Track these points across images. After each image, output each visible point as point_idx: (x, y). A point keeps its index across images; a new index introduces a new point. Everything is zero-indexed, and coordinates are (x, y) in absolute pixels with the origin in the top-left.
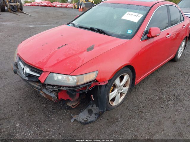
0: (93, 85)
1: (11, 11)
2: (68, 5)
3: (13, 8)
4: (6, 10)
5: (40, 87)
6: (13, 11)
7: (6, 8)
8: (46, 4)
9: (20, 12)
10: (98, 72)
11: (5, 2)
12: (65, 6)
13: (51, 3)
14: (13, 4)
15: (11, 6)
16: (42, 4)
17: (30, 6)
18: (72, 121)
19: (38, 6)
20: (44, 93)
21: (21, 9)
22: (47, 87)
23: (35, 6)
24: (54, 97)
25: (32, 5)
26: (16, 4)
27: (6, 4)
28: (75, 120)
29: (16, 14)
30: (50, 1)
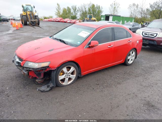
0: (48, 69)
1: (31, 25)
2: (76, 21)
3: (33, 23)
4: (28, 24)
5: (22, 69)
6: (32, 25)
7: (28, 23)
8: (59, 20)
9: (37, 26)
10: (50, 62)
11: (28, 19)
12: (73, 22)
13: (63, 20)
14: (33, 20)
15: (32, 21)
16: (57, 20)
17: (48, 21)
18: (37, 90)
19: (53, 21)
20: (23, 72)
21: (39, 24)
22: (24, 68)
23: (51, 21)
24: (26, 74)
25: (49, 21)
26: (35, 20)
27: (28, 20)
28: (39, 90)
29: (34, 27)
30: (63, 18)
